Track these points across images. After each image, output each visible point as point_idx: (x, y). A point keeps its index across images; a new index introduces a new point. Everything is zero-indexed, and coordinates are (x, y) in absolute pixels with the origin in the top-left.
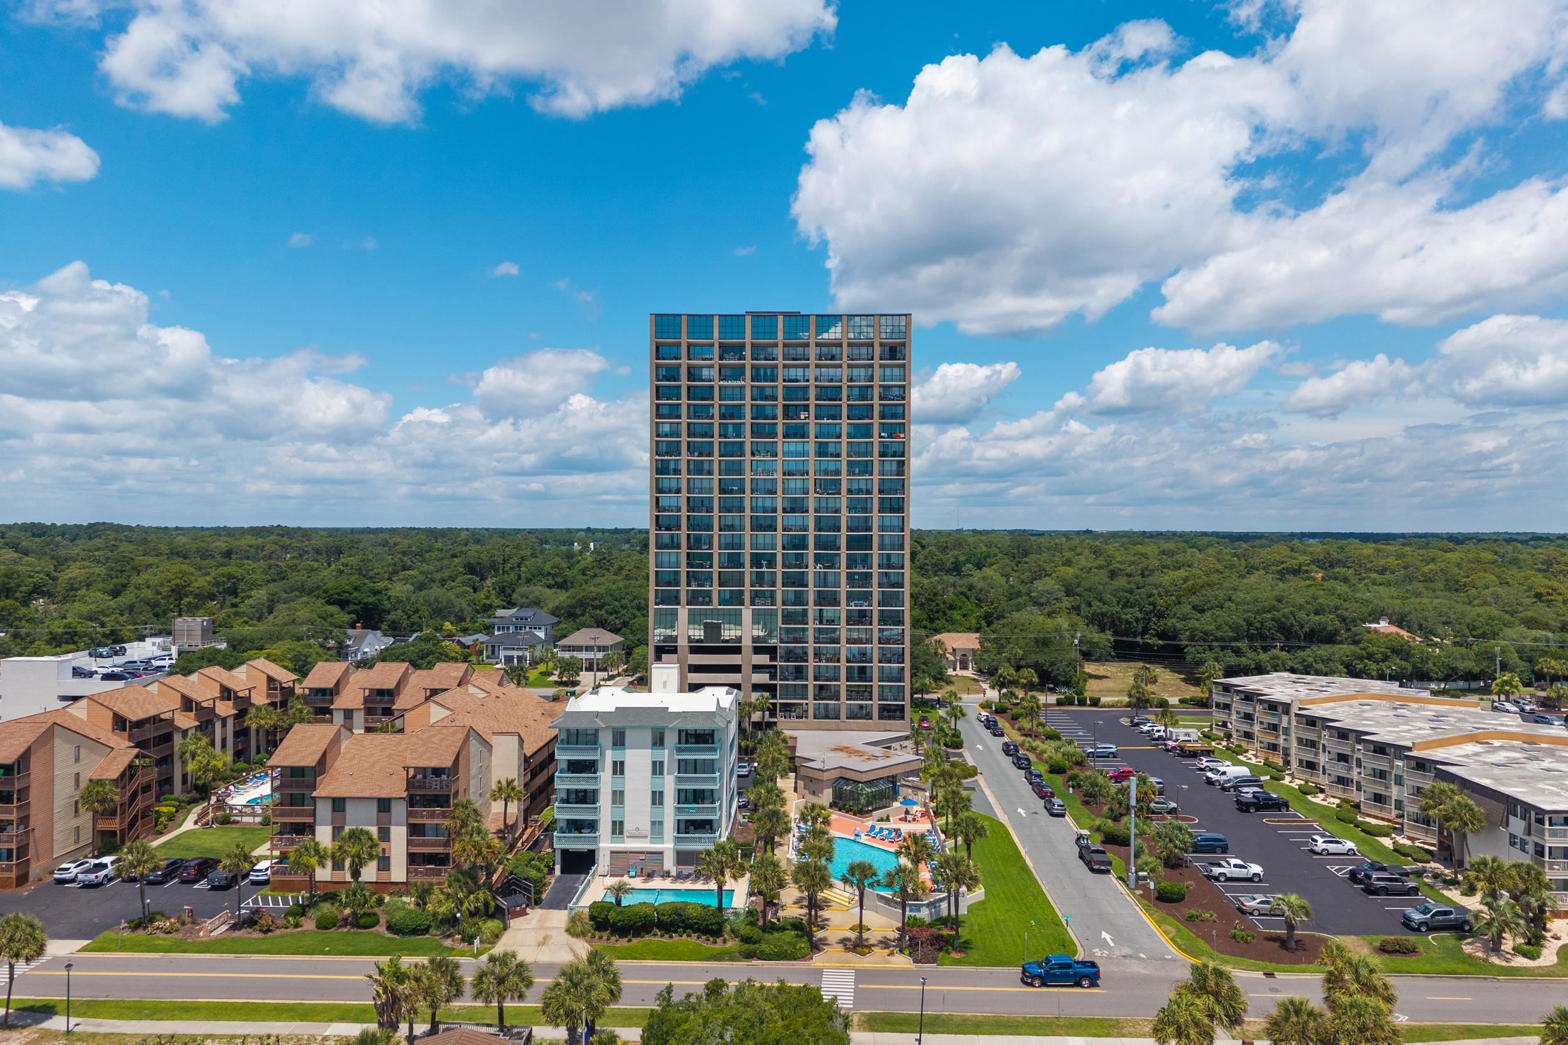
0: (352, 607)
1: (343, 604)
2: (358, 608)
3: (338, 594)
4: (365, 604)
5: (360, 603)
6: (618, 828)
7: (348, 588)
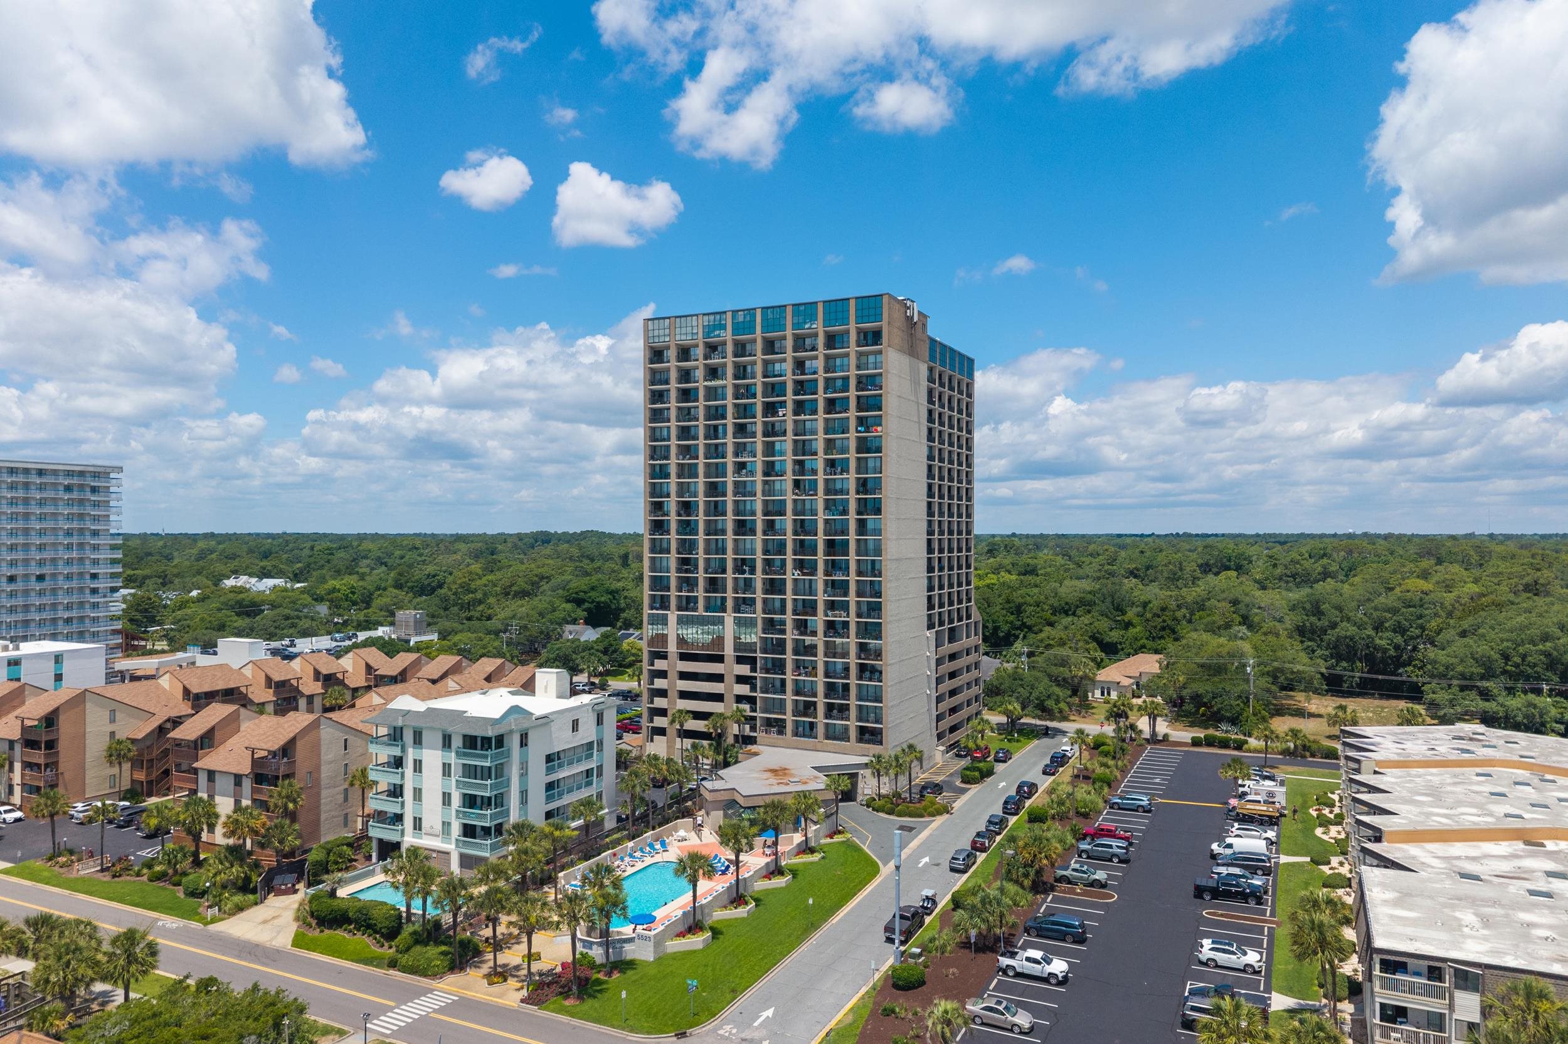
0: (587, 605)
1: (579, 602)
2: (592, 606)
3: (577, 593)
4: (598, 603)
5: (593, 602)
6: (418, 824)
7: (584, 588)
